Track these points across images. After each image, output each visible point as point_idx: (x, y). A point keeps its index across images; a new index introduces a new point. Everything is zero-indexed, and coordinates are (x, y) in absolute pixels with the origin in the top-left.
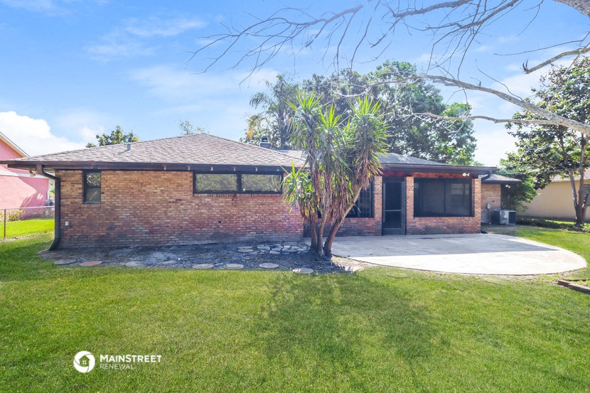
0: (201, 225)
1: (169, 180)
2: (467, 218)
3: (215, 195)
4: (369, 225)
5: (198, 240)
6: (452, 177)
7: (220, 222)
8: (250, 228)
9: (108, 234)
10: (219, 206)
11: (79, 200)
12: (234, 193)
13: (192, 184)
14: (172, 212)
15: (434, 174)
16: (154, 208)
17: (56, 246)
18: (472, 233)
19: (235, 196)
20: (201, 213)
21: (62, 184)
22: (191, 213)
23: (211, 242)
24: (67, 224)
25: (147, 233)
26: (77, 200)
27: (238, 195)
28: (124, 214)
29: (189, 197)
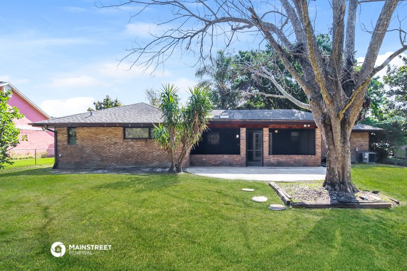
0: (128, 157)
1: (110, 132)
2: (310, 156)
3: (135, 140)
4: (237, 159)
5: (127, 166)
6: (299, 128)
7: (138, 155)
8: (155, 159)
9: (80, 161)
10: (138, 146)
11: (66, 143)
12: (146, 139)
13: (123, 134)
14: (113, 149)
15: (285, 126)
16: (103, 148)
17: (55, 167)
18: (314, 166)
19: (146, 141)
20: (128, 150)
21: (58, 134)
22: (123, 150)
23: (133, 167)
24: (60, 155)
25: (99, 161)
26: (65, 143)
27: (148, 140)
28: (88, 151)
29: (121, 141)
